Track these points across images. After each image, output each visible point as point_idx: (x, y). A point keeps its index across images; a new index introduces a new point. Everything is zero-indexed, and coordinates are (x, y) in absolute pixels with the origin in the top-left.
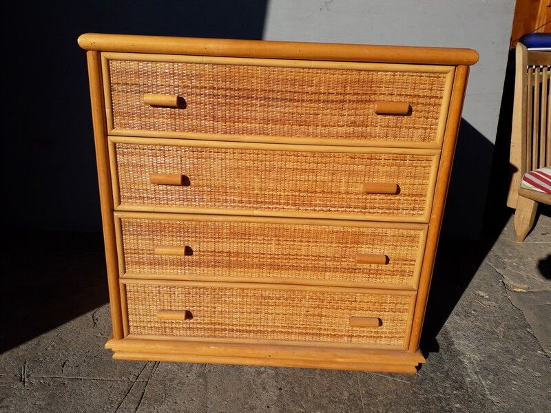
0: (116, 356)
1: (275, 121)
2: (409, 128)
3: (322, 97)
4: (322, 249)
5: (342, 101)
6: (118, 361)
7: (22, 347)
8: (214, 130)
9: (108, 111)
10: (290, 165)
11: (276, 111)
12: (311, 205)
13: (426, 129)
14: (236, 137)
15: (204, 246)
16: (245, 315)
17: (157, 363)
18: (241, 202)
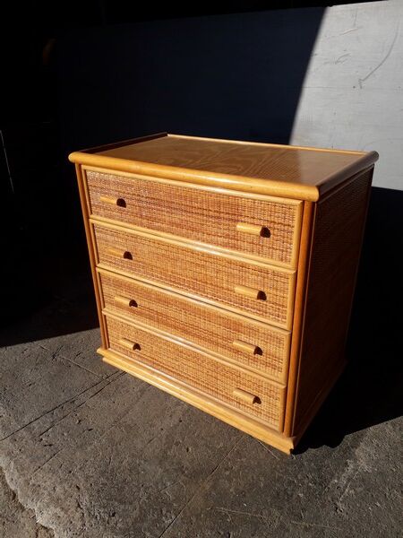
0: (104, 359)
1: (178, 225)
2: (270, 248)
3: (205, 212)
4: (214, 328)
5: (218, 218)
6: (105, 363)
7: (68, 336)
8: (142, 225)
9: (88, 203)
10: (188, 259)
11: (177, 218)
12: (204, 292)
13: (283, 251)
14: (155, 232)
15: (143, 304)
16: (169, 360)
17: (125, 373)
18: (161, 278)
